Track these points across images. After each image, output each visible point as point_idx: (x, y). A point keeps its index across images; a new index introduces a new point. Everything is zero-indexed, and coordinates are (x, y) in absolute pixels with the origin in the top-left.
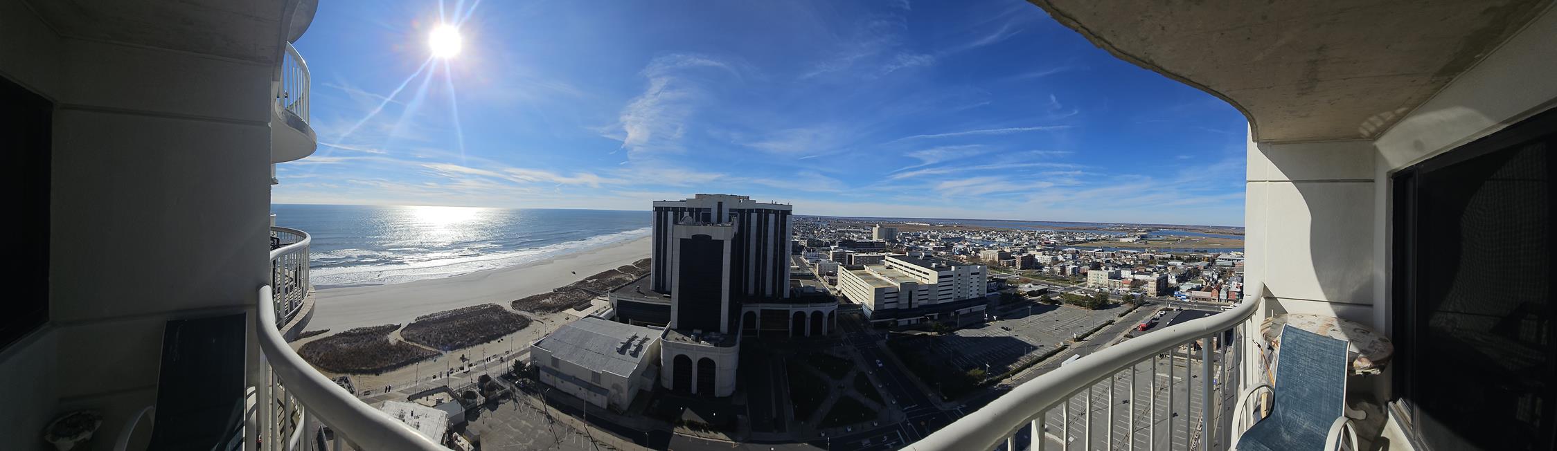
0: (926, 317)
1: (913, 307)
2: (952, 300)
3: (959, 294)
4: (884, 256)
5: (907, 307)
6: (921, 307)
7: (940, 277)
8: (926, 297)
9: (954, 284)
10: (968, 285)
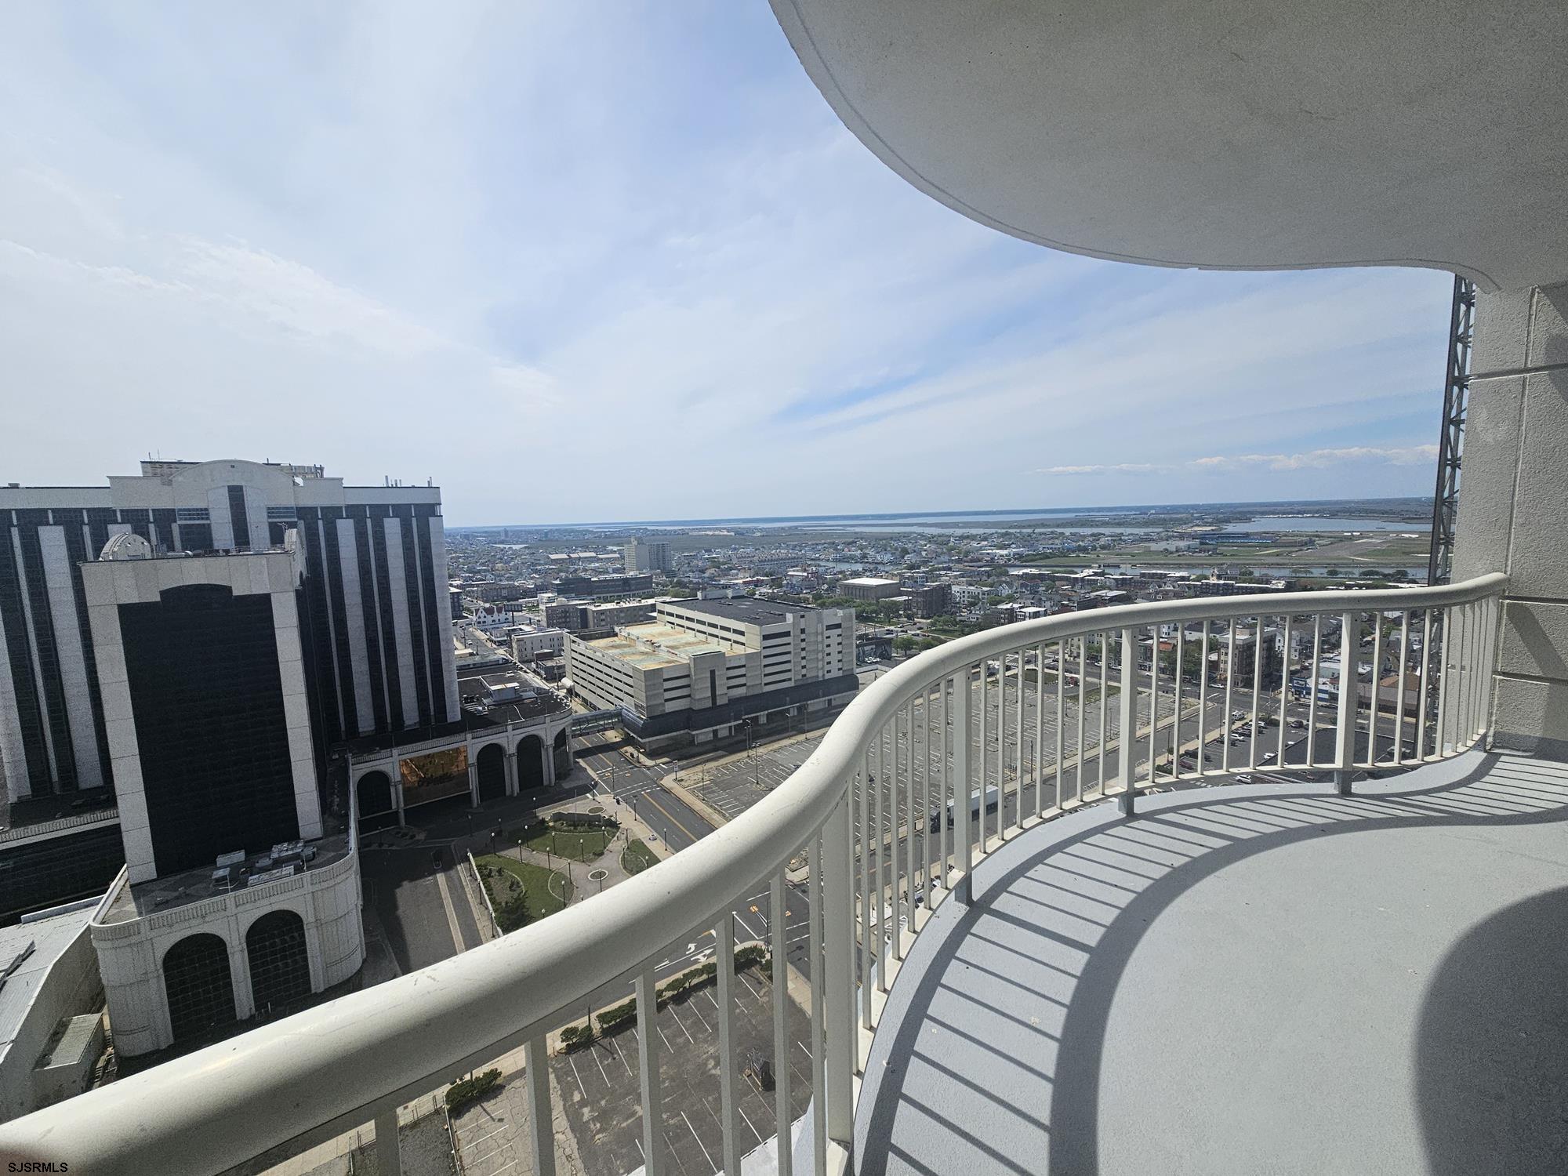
0: (744, 720)
1: (719, 703)
2: (791, 684)
3: (804, 671)
4: (653, 606)
5: (709, 704)
6: (733, 701)
7: (766, 637)
8: (742, 681)
9: (794, 650)
10: (823, 651)
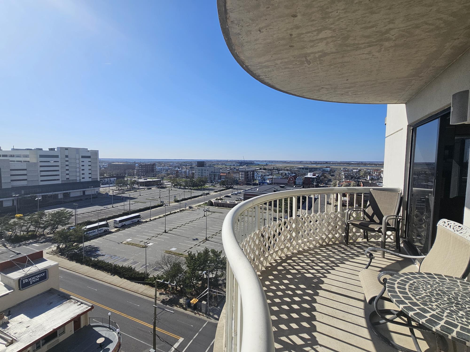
7: (42, 156)
9: (61, 165)
10: (79, 168)
